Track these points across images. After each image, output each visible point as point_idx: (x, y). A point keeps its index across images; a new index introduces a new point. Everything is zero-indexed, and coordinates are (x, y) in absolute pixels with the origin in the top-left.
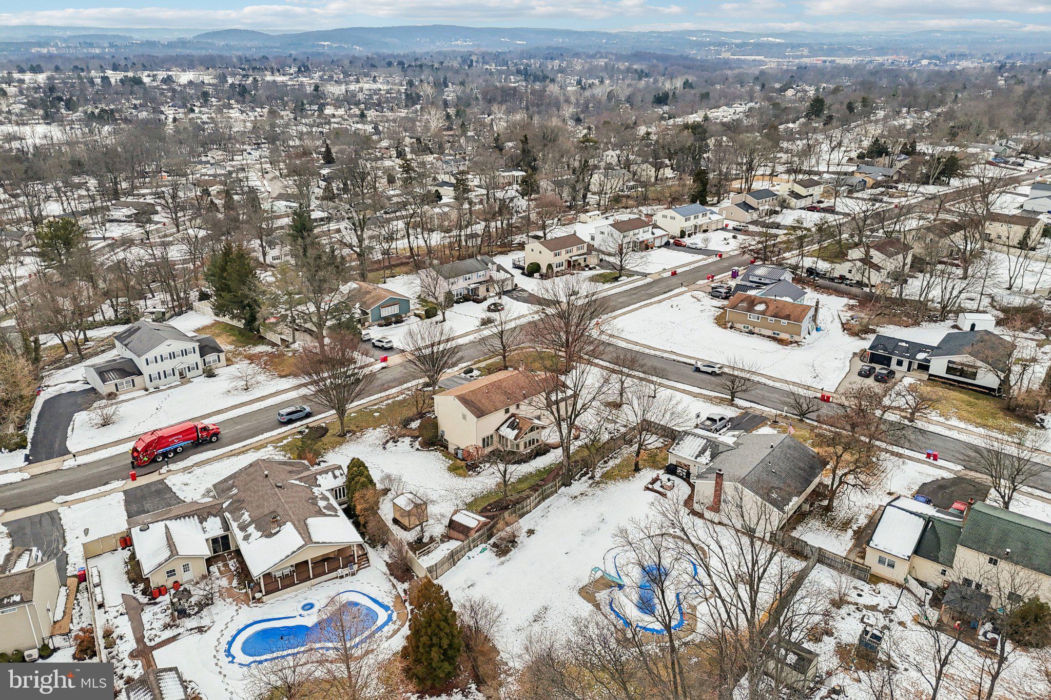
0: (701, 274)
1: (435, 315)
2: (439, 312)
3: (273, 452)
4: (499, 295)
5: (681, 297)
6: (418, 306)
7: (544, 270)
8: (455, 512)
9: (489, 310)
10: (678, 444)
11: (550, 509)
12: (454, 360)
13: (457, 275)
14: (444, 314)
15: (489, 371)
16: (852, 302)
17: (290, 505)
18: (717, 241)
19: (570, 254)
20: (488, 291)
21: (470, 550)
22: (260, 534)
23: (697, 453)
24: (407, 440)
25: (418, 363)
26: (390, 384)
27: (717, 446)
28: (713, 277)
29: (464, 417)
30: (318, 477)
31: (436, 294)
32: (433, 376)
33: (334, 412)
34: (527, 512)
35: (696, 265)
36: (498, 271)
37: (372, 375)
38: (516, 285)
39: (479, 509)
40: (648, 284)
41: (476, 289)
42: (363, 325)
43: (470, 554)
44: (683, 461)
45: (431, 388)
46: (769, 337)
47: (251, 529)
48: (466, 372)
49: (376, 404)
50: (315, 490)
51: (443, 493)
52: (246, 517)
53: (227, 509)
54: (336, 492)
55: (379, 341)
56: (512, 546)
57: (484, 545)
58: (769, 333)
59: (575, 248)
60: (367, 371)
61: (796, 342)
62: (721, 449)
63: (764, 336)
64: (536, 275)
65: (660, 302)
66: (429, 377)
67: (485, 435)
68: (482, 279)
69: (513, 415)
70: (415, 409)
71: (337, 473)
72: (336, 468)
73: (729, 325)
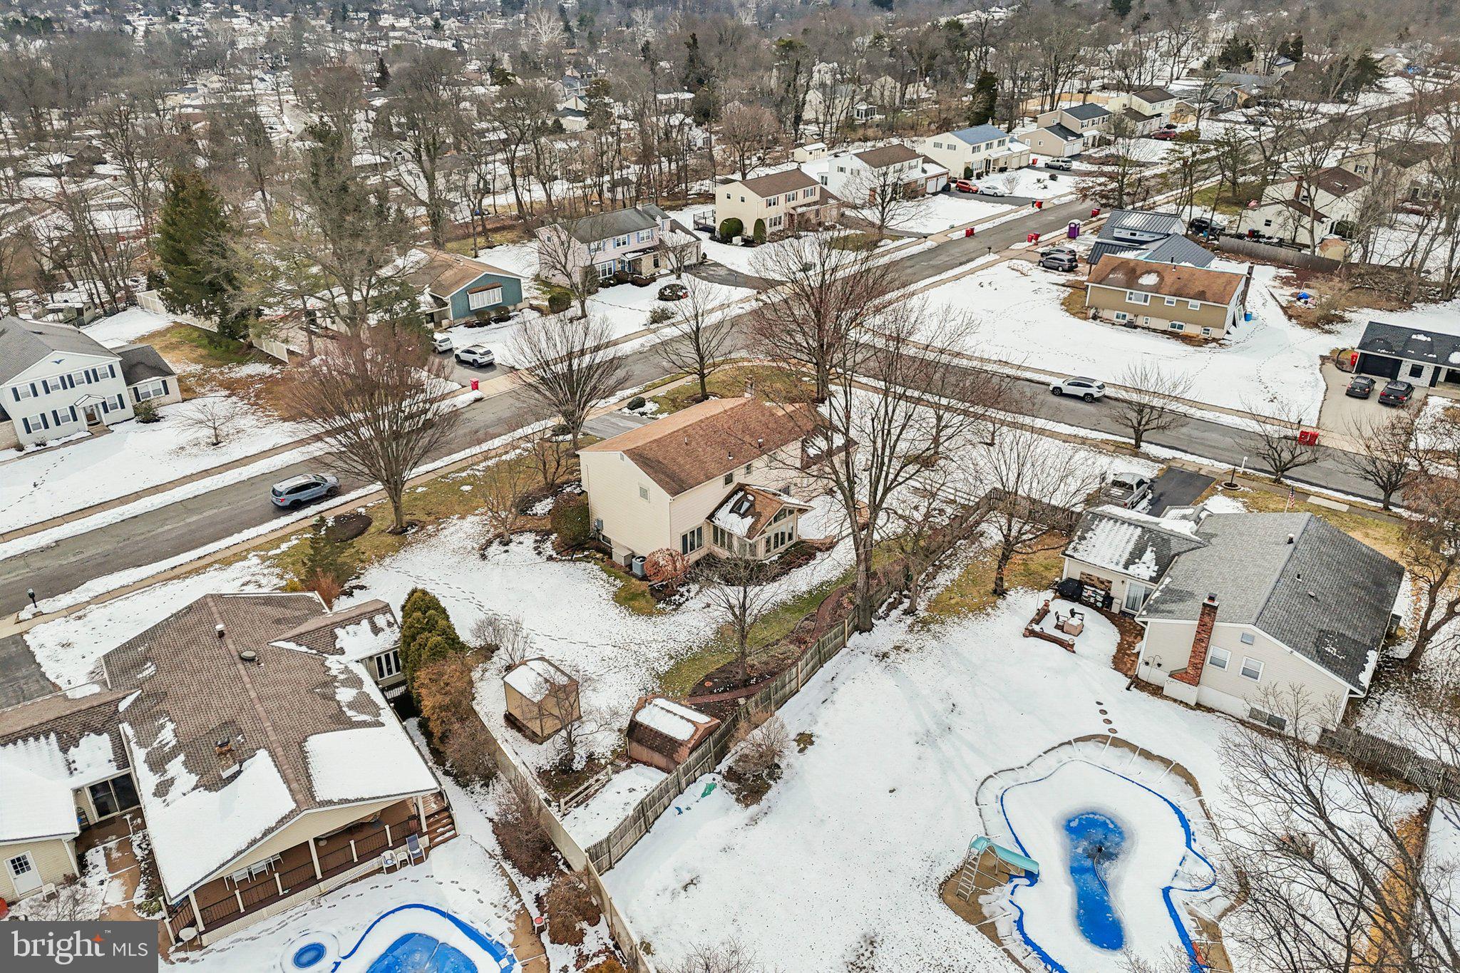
0: (1012, 233)
1: (568, 307)
2: (575, 303)
3: (257, 570)
4: (677, 272)
5: (991, 270)
6: (536, 293)
7: (749, 231)
8: (642, 704)
9: (662, 297)
10: (1082, 538)
11: (836, 683)
12: (612, 381)
13: (602, 237)
14: (583, 304)
15: (675, 403)
16: (1284, 272)
17: (269, 704)
18: (1027, 184)
19: (793, 203)
20: (656, 265)
21: (681, 792)
22: (194, 779)
23: (1126, 556)
24: (529, 539)
25: (542, 388)
26: (491, 430)
27: (1166, 542)
28: (1037, 236)
29: (644, 493)
30: (339, 631)
31: (569, 267)
32: (573, 413)
33: (378, 486)
34: (793, 693)
35: (1004, 219)
36: (672, 231)
37: (455, 414)
38: (705, 255)
39: (688, 688)
40: (930, 250)
41: (637, 262)
42: (438, 325)
43: (680, 801)
44: (1096, 573)
45: (570, 437)
46: (1164, 332)
47: (176, 767)
48: (632, 406)
49: (463, 470)
50: (333, 662)
51: (608, 651)
52: (167, 735)
53: (129, 714)
54: (378, 664)
55: (469, 352)
56: (771, 776)
57: (708, 778)
58: (1164, 325)
59: (800, 192)
60: (445, 406)
61: (1214, 340)
62: (1175, 546)
63: (1155, 330)
64: (737, 239)
65: (957, 278)
66: (565, 414)
67: (686, 529)
68: (646, 244)
69: (741, 487)
70: (540, 477)
71: (381, 620)
72: (377, 611)
73: (1092, 312)
